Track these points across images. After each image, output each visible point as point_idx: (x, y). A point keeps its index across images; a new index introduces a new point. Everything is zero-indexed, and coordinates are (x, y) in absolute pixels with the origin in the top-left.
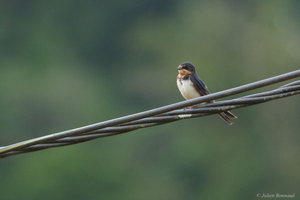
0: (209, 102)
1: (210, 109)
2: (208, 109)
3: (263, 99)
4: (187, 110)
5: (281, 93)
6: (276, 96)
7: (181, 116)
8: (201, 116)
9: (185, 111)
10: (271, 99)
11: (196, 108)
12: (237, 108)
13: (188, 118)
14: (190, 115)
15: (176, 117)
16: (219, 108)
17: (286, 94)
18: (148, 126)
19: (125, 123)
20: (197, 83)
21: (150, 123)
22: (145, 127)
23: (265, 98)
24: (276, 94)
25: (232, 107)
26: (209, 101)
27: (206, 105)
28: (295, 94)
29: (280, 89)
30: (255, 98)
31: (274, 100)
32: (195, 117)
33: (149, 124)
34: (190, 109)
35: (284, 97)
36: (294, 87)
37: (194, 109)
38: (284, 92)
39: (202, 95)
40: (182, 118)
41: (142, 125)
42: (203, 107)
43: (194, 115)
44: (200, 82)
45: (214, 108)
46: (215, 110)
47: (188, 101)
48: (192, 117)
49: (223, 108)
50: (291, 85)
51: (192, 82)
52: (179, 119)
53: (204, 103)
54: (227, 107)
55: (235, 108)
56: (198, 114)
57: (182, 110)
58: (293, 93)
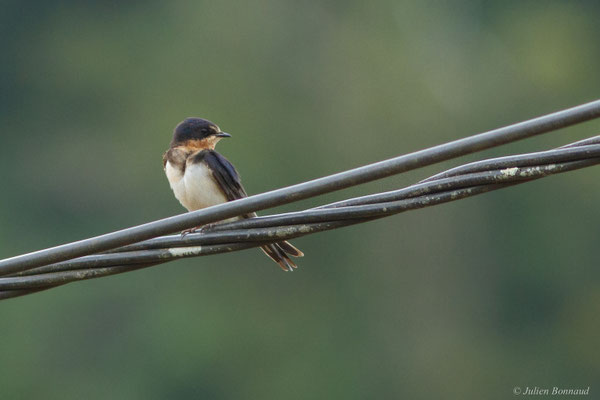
0: (246, 217)
1: (249, 233)
2: (242, 233)
3: (381, 210)
4: (189, 236)
5: (425, 194)
6: (413, 201)
7: (175, 251)
8: (224, 251)
9: (185, 239)
10: (399, 210)
11: (213, 231)
12: (316, 230)
13: (192, 255)
14: (197, 249)
15: (161, 253)
16: (269, 232)
17: (438, 197)
18: (94, 276)
19: (36, 269)
20: (220, 169)
21: (97, 267)
22: (87, 277)
23: (384, 206)
24: (413, 197)
25: (304, 228)
26: (244, 212)
27: (240, 224)
28: (459, 197)
29: (424, 184)
30: (361, 208)
31: (409, 212)
32: (211, 253)
33: (96, 271)
34: (198, 234)
35: (432, 203)
36: (457, 179)
37: (207, 233)
38: (433, 191)
39: (230, 198)
40: (178, 257)
41: (78, 274)
42: (230, 228)
43: (206, 248)
44: (228, 166)
45: (257, 232)
46: (261, 236)
47: (192, 214)
48: (201, 254)
49: (280, 231)
50: (451, 175)
51: (210, 167)
52: (171, 258)
53: (232, 219)
54: (291, 229)
55: (310, 232)
56: (219, 247)
57: (177, 237)
58: (454, 193)
